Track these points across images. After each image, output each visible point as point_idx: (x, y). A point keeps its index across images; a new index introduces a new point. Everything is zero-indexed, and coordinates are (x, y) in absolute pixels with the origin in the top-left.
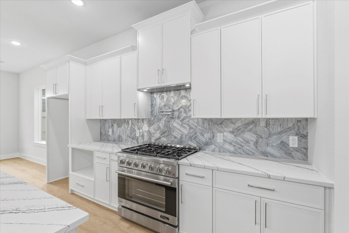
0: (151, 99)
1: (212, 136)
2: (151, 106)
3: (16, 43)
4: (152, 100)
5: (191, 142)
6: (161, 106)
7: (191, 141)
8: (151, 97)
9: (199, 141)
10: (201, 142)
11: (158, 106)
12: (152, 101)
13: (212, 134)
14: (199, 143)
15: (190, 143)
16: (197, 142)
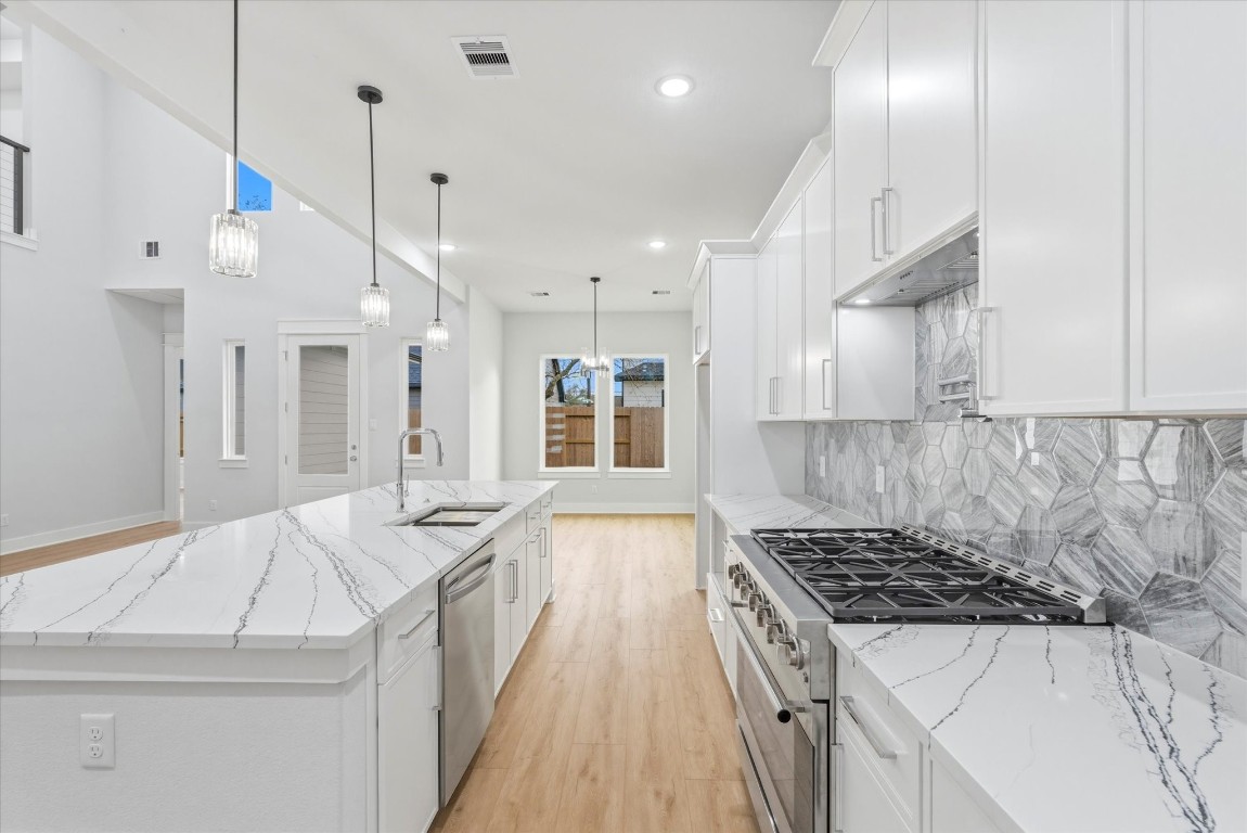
0: (917, 334)
1: (1200, 547)
2: (917, 362)
3: (657, 245)
4: (922, 336)
5: (1068, 561)
6: (947, 360)
7: (1071, 554)
8: (918, 323)
9: (1115, 563)
10: (1126, 574)
11: (938, 360)
12: (920, 338)
13: (1200, 532)
14: (1112, 576)
15: (1061, 561)
16: (1099, 564)
